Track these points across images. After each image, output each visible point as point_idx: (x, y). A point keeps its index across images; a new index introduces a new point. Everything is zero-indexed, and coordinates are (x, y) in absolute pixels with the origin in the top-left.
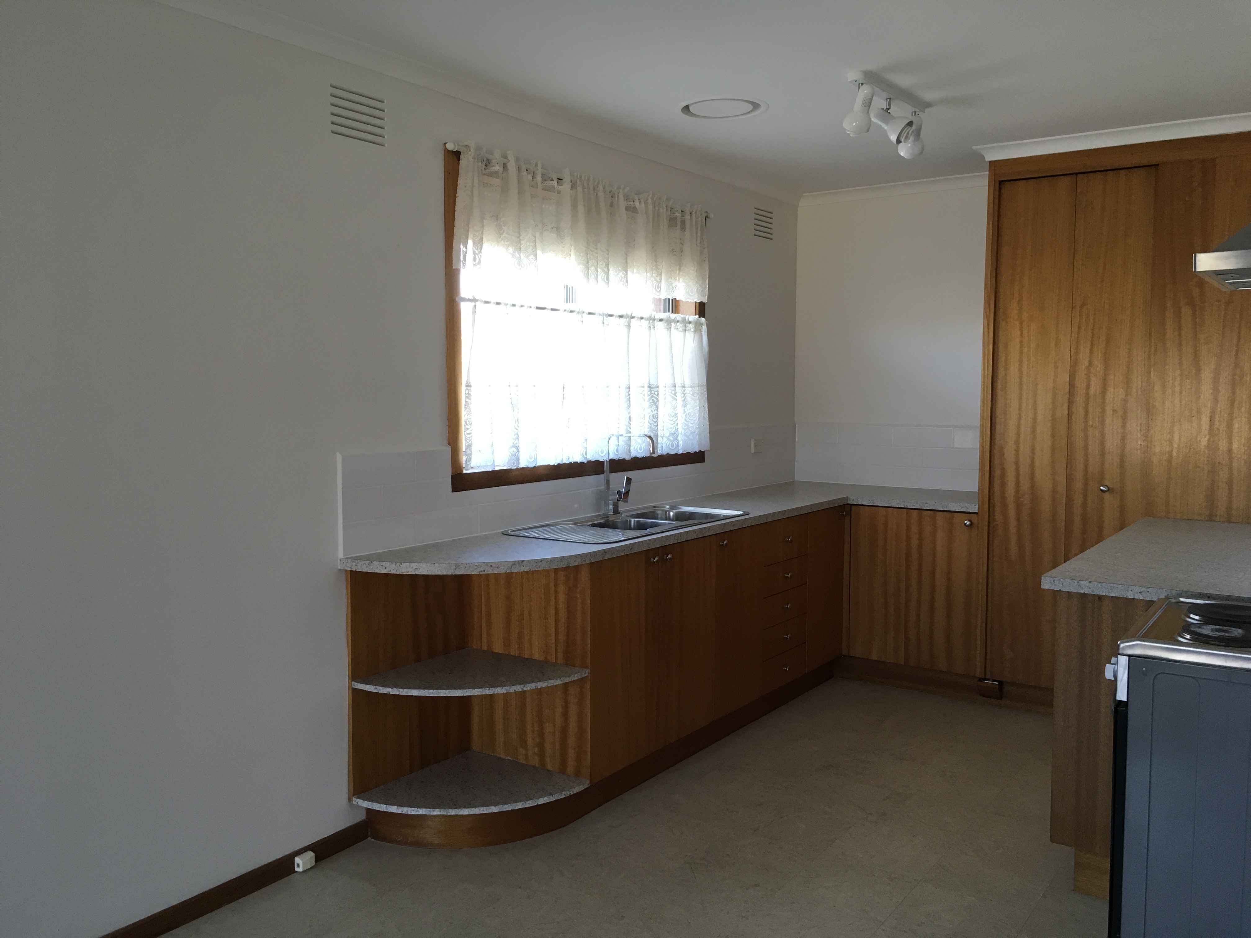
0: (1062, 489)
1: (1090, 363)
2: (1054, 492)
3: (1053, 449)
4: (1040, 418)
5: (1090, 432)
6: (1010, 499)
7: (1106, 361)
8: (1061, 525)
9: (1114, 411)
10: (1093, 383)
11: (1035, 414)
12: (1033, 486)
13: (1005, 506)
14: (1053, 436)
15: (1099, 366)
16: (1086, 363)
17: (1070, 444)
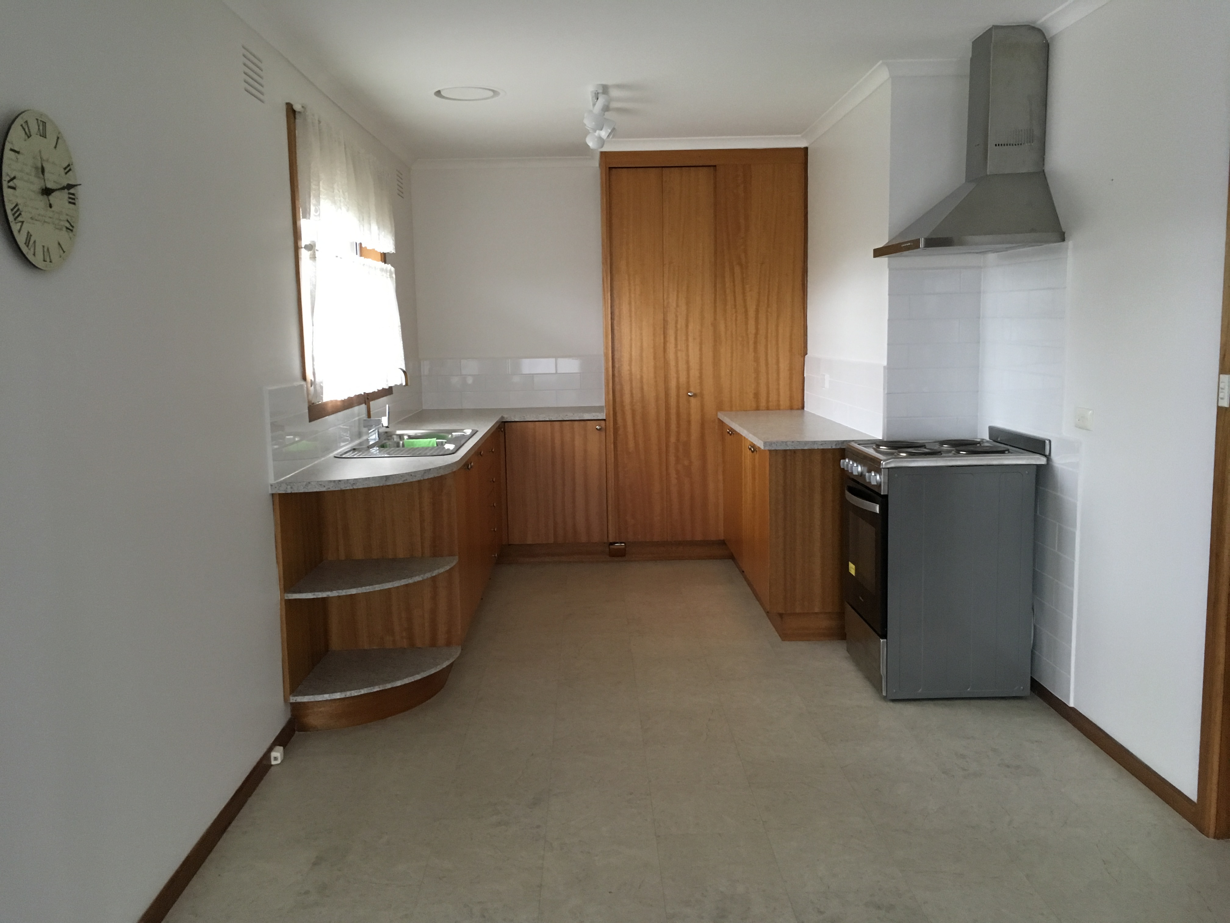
0: (662, 395)
1: (677, 306)
2: (657, 399)
3: (655, 367)
4: (645, 345)
5: (679, 354)
6: (628, 408)
7: (688, 303)
8: (663, 422)
9: (694, 339)
10: (679, 320)
11: (642, 343)
12: (643, 396)
13: (624, 413)
14: (655, 358)
15: (683, 308)
16: (674, 305)
17: (666, 363)
